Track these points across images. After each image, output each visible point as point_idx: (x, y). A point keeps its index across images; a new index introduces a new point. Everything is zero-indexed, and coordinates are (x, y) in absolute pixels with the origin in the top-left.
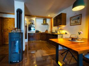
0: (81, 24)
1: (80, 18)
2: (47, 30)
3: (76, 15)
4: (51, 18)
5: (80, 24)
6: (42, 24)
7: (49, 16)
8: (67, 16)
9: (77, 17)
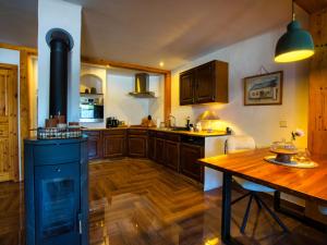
0: (281, 103)
1: (278, 82)
2: (150, 118)
3: (263, 72)
4: (165, 74)
5: (278, 101)
6: (131, 94)
7: (162, 64)
8: (232, 72)
9: (268, 80)
